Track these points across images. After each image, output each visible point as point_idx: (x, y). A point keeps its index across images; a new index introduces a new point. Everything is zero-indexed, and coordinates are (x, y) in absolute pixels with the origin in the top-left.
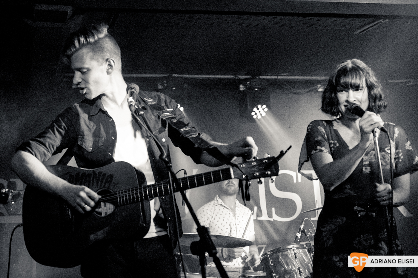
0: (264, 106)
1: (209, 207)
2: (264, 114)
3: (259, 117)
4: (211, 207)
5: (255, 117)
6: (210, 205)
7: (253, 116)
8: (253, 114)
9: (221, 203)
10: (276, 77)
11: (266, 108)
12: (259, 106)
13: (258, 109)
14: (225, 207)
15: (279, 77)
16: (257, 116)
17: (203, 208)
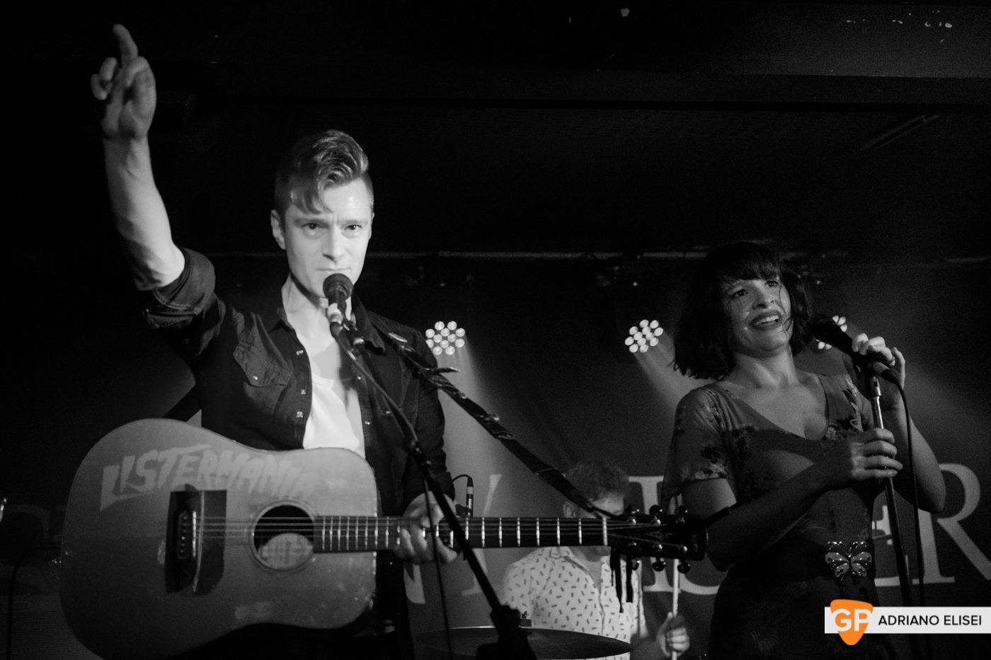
0: (655, 324)
1: (538, 561)
2: (654, 342)
3: (644, 349)
4: (542, 561)
5: (633, 349)
6: (539, 558)
7: (628, 347)
8: (629, 341)
9: (565, 554)
10: (680, 255)
11: (659, 329)
12: (644, 323)
13: (640, 329)
14: (575, 563)
15: (689, 255)
16: (639, 347)
17: (524, 564)
